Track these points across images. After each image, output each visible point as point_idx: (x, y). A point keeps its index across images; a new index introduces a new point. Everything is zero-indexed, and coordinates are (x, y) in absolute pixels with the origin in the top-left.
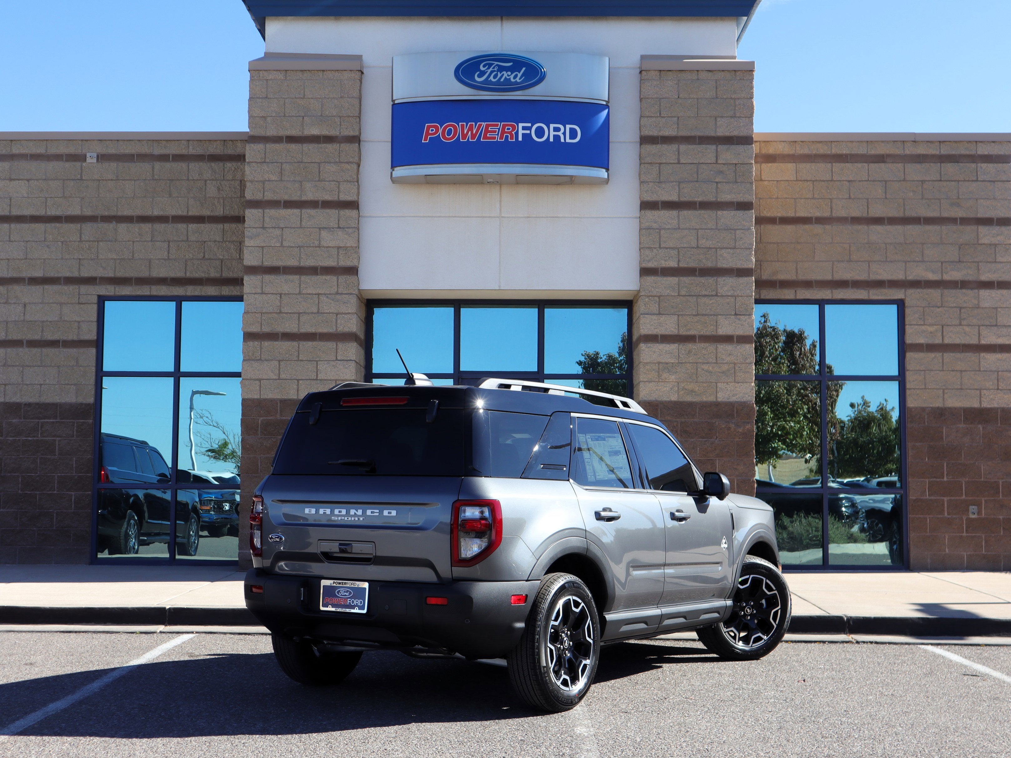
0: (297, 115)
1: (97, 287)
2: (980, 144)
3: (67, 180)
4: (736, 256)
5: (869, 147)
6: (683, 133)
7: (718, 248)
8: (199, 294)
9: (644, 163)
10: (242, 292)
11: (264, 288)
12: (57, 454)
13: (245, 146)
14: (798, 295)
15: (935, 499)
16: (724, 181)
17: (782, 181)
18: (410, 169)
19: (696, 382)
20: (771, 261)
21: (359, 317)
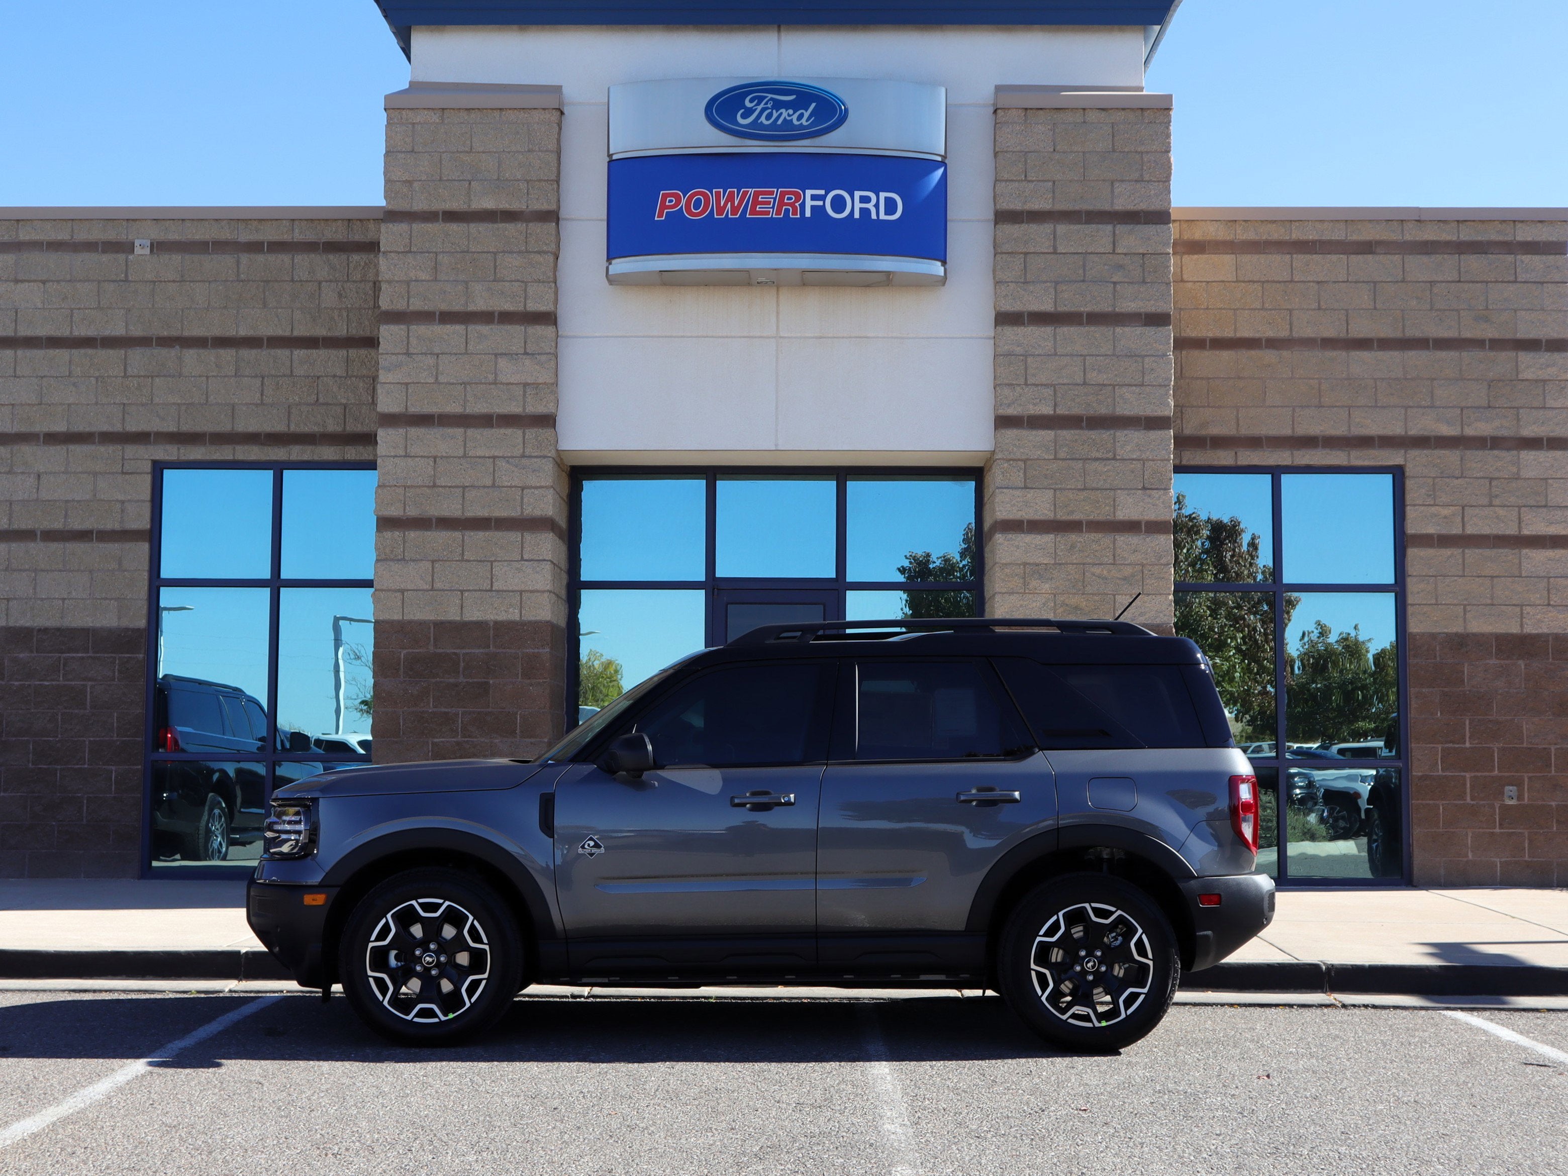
0: (461, 178)
1: (151, 448)
2: (1520, 225)
3: (105, 281)
4: (1144, 398)
5: (1349, 230)
6: (1062, 206)
7: (1117, 385)
8: (310, 459)
9: (1002, 253)
10: (376, 455)
11: (408, 447)
12: (88, 708)
13: (380, 228)
14: (1240, 458)
15: (1452, 776)
16: (1126, 280)
17: (1215, 282)
18: (636, 261)
19: (1083, 594)
20: (1198, 406)
21: (557, 493)
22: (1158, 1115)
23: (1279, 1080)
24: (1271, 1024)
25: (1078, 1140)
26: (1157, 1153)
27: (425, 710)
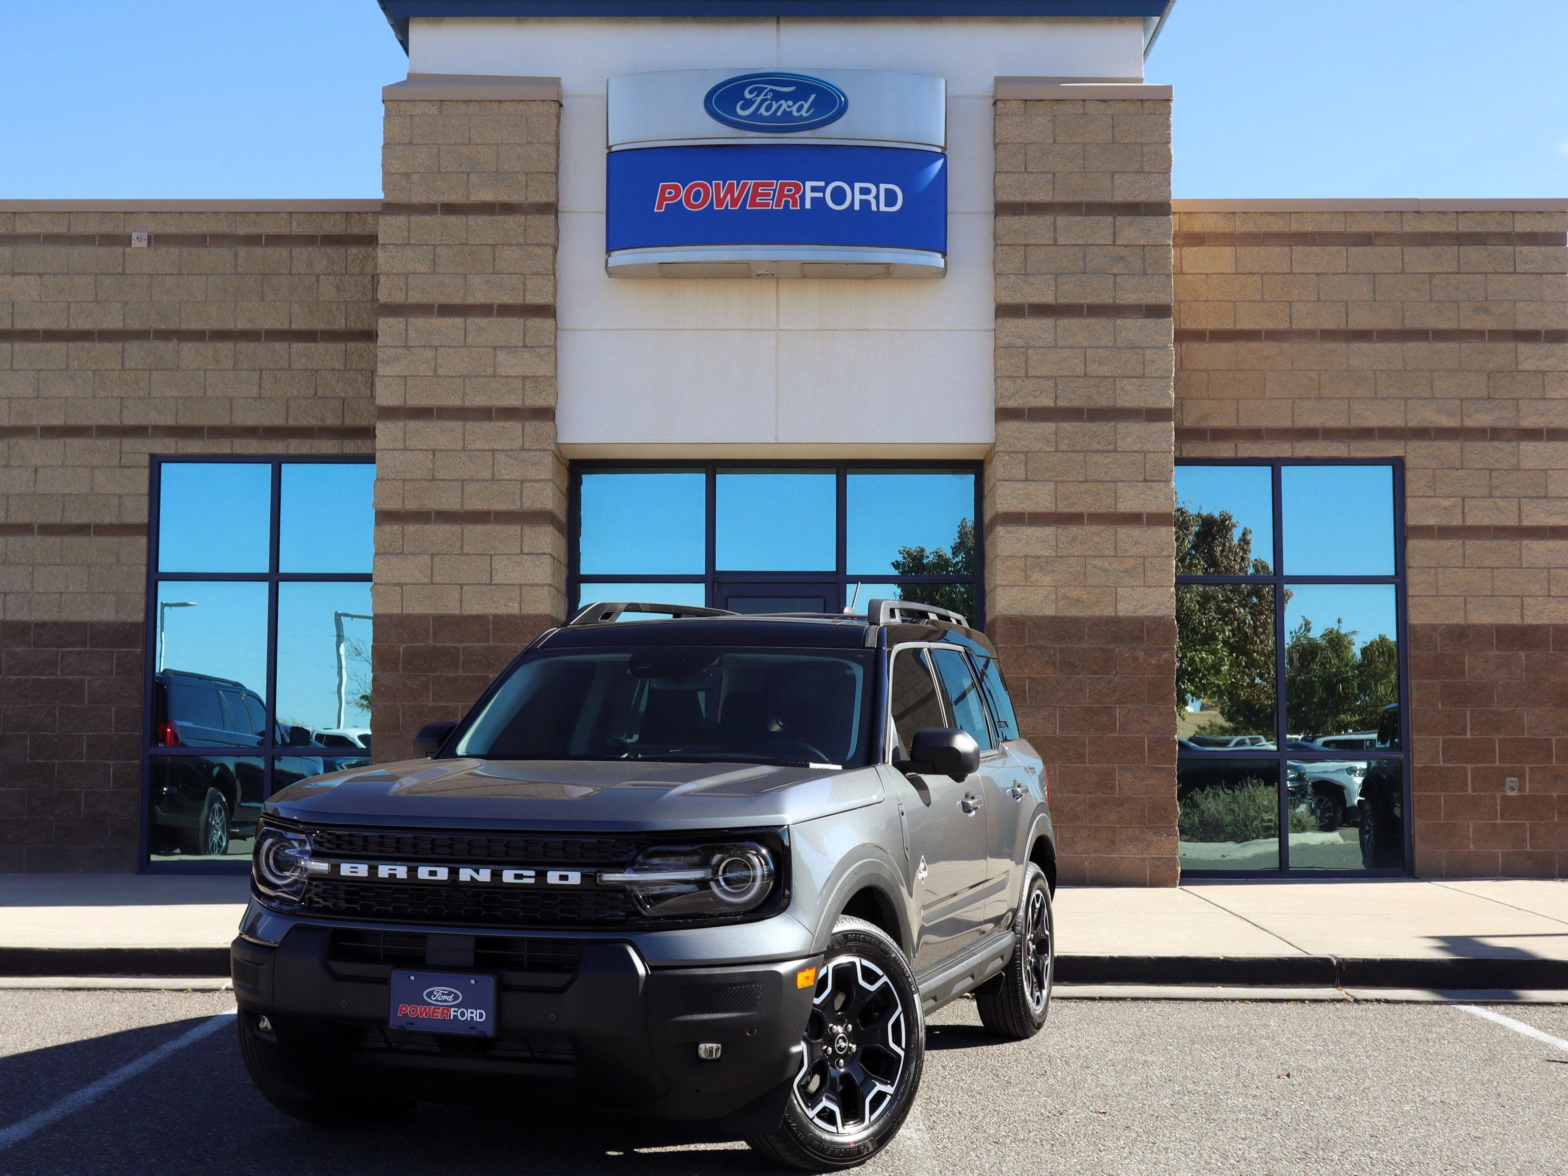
0: (460, 170)
1: (148, 442)
2: (1519, 216)
3: (102, 274)
4: (1145, 389)
5: (1348, 222)
6: (1062, 197)
7: (1117, 377)
8: (309, 452)
9: (1002, 245)
10: (374, 449)
11: (407, 440)
12: (86, 702)
13: (378, 222)
14: (1240, 451)
15: (1453, 767)
16: (1126, 271)
17: (1214, 274)
18: (636, 253)
19: (1084, 587)
20: (1198, 399)
21: (557, 486)
22: (1180, 1118)
23: (1300, 1080)
24: (1285, 1020)
25: (1100, 1145)
26: (1183, 1159)
27: (424, 703)
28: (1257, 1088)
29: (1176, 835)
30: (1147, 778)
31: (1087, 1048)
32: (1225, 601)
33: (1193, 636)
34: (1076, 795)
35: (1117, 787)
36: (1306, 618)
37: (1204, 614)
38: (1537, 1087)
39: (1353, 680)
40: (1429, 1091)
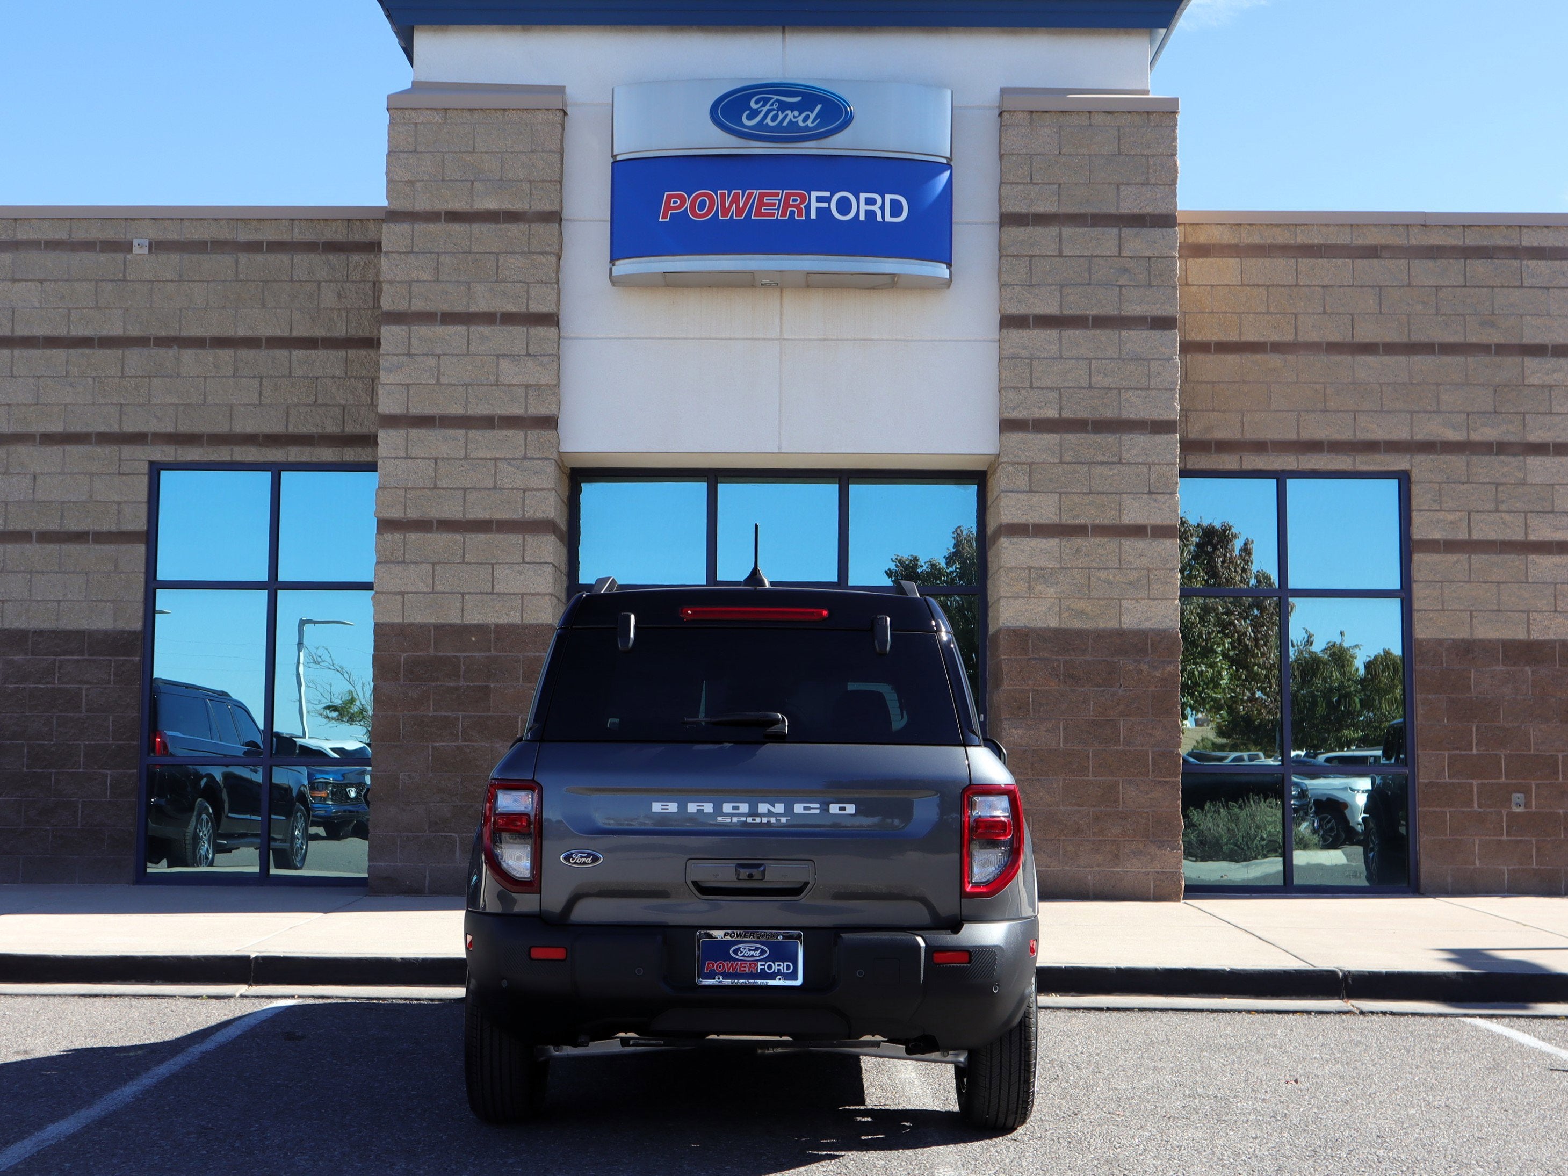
0: (463, 179)
1: (148, 449)
2: (1526, 230)
3: (102, 281)
4: (1150, 402)
5: (1354, 234)
6: (1068, 209)
7: (1122, 389)
8: (308, 460)
9: (1007, 256)
10: (376, 457)
11: (409, 448)
12: (84, 711)
13: (381, 228)
14: (1244, 463)
15: (1459, 783)
16: (1132, 283)
17: (1219, 285)
18: (641, 263)
19: (1088, 599)
20: (1203, 411)
21: (559, 495)
22: (1192, 1119)
23: (1308, 1085)
24: (1292, 1030)
25: (1115, 1143)
26: (1196, 1156)
27: (425, 713)
28: (1266, 1092)
29: (1180, 849)
30: (1152, 791)
31: (1097, 1054)
32: (1226, 614)
33: (1192, 650)
34: (1080, 808)
35: (1121, 800)
36: (1309, 630)
37: (1204, 626)
38: (1540, 1093)
39: (1355, 695)
40: (1434, 1096)
